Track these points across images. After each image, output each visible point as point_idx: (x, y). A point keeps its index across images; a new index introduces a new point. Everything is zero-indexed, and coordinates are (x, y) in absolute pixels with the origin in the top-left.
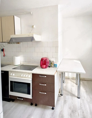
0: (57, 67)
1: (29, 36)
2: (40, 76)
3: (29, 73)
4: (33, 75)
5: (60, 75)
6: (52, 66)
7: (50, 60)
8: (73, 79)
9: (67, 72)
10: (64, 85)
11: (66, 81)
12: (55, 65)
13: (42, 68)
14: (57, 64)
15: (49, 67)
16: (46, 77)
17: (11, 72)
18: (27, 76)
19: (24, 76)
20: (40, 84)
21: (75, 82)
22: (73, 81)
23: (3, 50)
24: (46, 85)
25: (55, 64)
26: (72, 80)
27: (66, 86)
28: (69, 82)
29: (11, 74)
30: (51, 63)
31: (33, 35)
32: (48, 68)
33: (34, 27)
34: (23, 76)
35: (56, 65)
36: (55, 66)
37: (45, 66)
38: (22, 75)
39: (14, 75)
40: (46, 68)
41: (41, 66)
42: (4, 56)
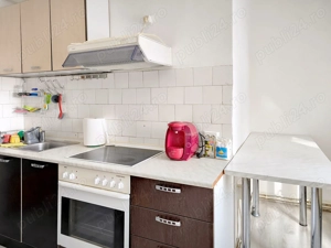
0: (229, 158)
1: (125, 44)
2: (158, 187)
3: (120, 176)
4: (136, 181)
5: (238, 186)
6: (208, 153)
7: (201, 131)
8: (288, 203)
9: (266, 178)
10: (257, 223)
11: (261, 208)
12: (218, 149)
13: (173, 159)
14: (228, 147)
15: (198, 156)
16: (178, 191)
17: (66, 166)
18: (113, 183)
19: (104, 182)
20: (158, 219)
21: (298, 217)
22: (289, 210)
23: (57, 99)
24: (178, 224)
25: (219, 145)
26: (284, 207)
27: (262, 230)
28: (274, 212)
29: (65, 175)
30: (206, 142)
31: (137, 38)
32: (192, 161)
33: (150, 19)
34: (101, 182)
35: (225, 150)
36: (220, 152)
37: (180, 151)
38: (97, 180)
39: (72, 176)
40: (184, 158)
41: (167, 151)
42: (61, 116)
